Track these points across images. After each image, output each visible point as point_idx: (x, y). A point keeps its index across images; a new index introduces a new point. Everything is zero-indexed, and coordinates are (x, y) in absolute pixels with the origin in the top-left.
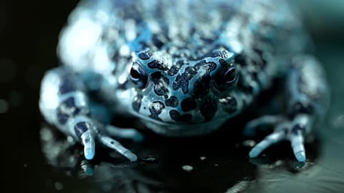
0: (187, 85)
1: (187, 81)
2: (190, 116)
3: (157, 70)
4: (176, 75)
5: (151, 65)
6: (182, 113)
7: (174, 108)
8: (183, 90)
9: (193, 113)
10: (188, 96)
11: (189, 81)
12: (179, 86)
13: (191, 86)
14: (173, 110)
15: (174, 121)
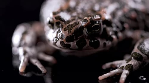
0: (71, 30)
1: (72, 28)
2: (70, 45)
3: (59, 21)
4: (68, 25)
5: (57, 18)
6: (66, 43)
7: (62, 40)
8: (68, 32)
9: (71, 43)
10: (70, 34)
11: (73, 28)
12: (67, 29)
13: (73, 30)
14: (62, 41)
15: (62, 47)
